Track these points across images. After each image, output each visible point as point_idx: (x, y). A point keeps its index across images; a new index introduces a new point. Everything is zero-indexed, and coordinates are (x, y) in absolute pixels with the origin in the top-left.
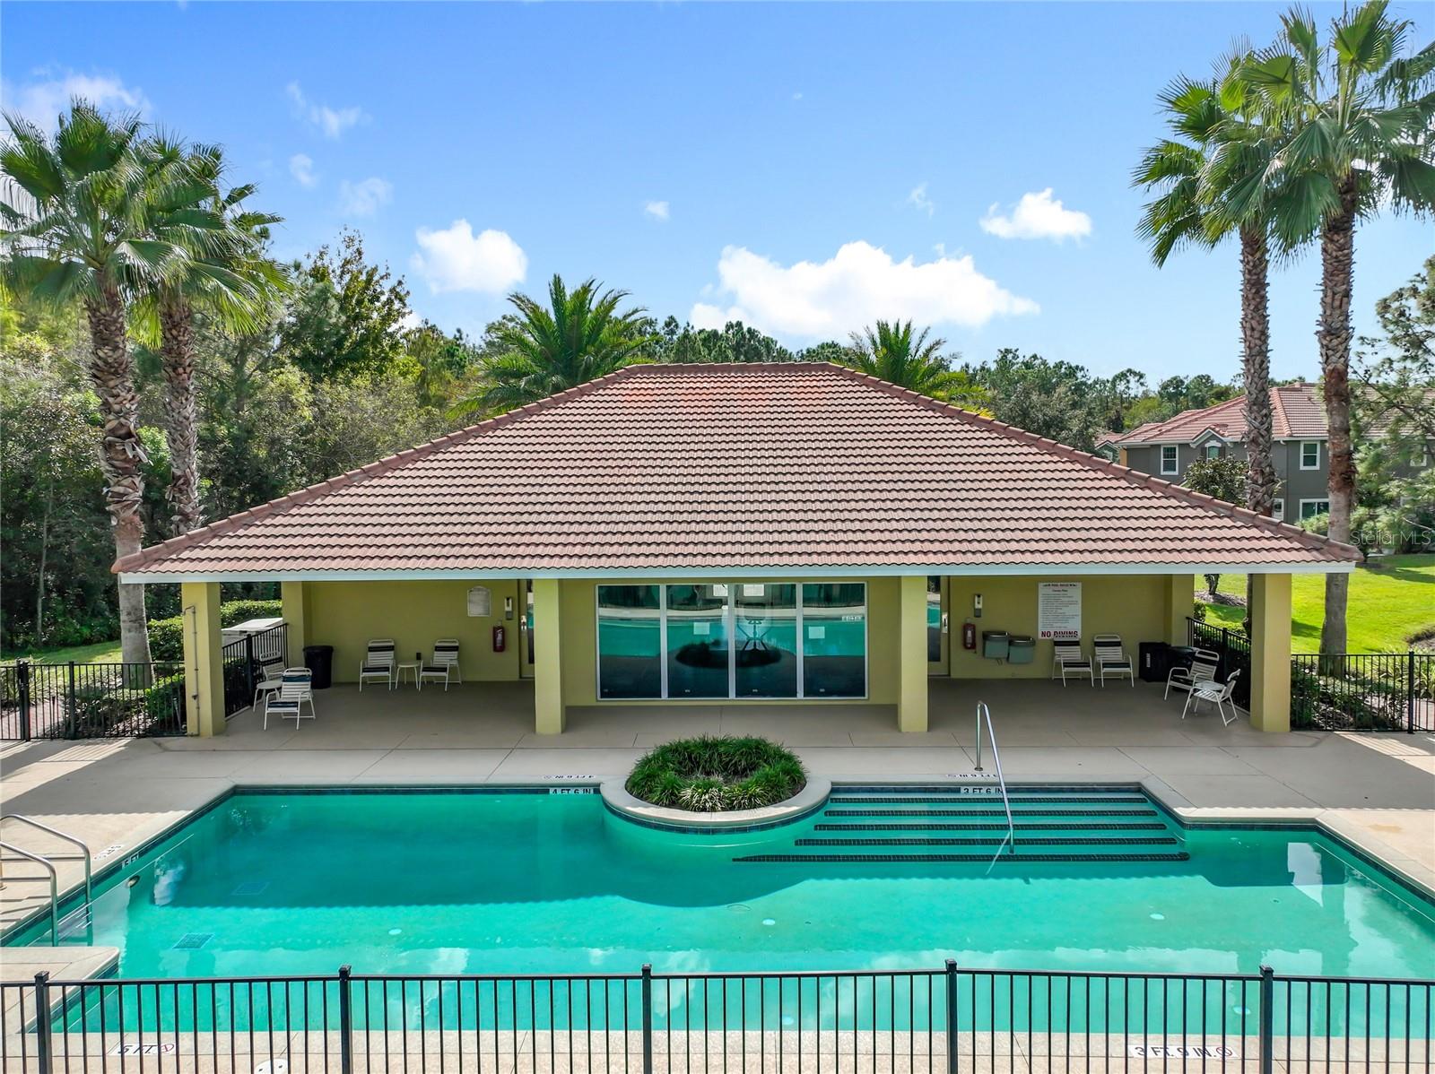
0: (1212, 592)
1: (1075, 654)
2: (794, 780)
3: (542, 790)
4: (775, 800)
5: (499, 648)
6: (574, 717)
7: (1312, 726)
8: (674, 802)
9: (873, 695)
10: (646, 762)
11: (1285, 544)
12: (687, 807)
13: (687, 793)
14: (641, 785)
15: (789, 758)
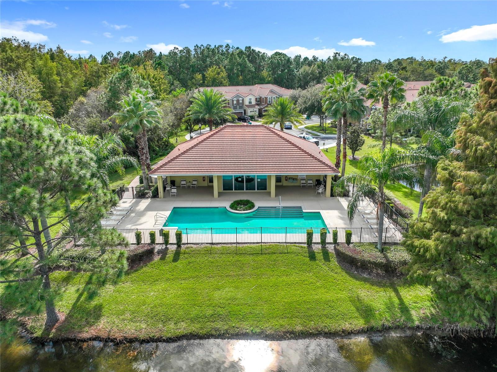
0: (353, 156)
1: (304, 182)
2: (253, 206)
3: (218, 208)
4: (250, 210)
5: (204, 181)
6: (220, 194)
7: (334, 196)
8: (236, 210)
9: (268, 190)
10: (232, 204)
11: (330, 170)
12: (238, 210)
13: (238, 209)
14: (232, 207)
15: (253, 203)
